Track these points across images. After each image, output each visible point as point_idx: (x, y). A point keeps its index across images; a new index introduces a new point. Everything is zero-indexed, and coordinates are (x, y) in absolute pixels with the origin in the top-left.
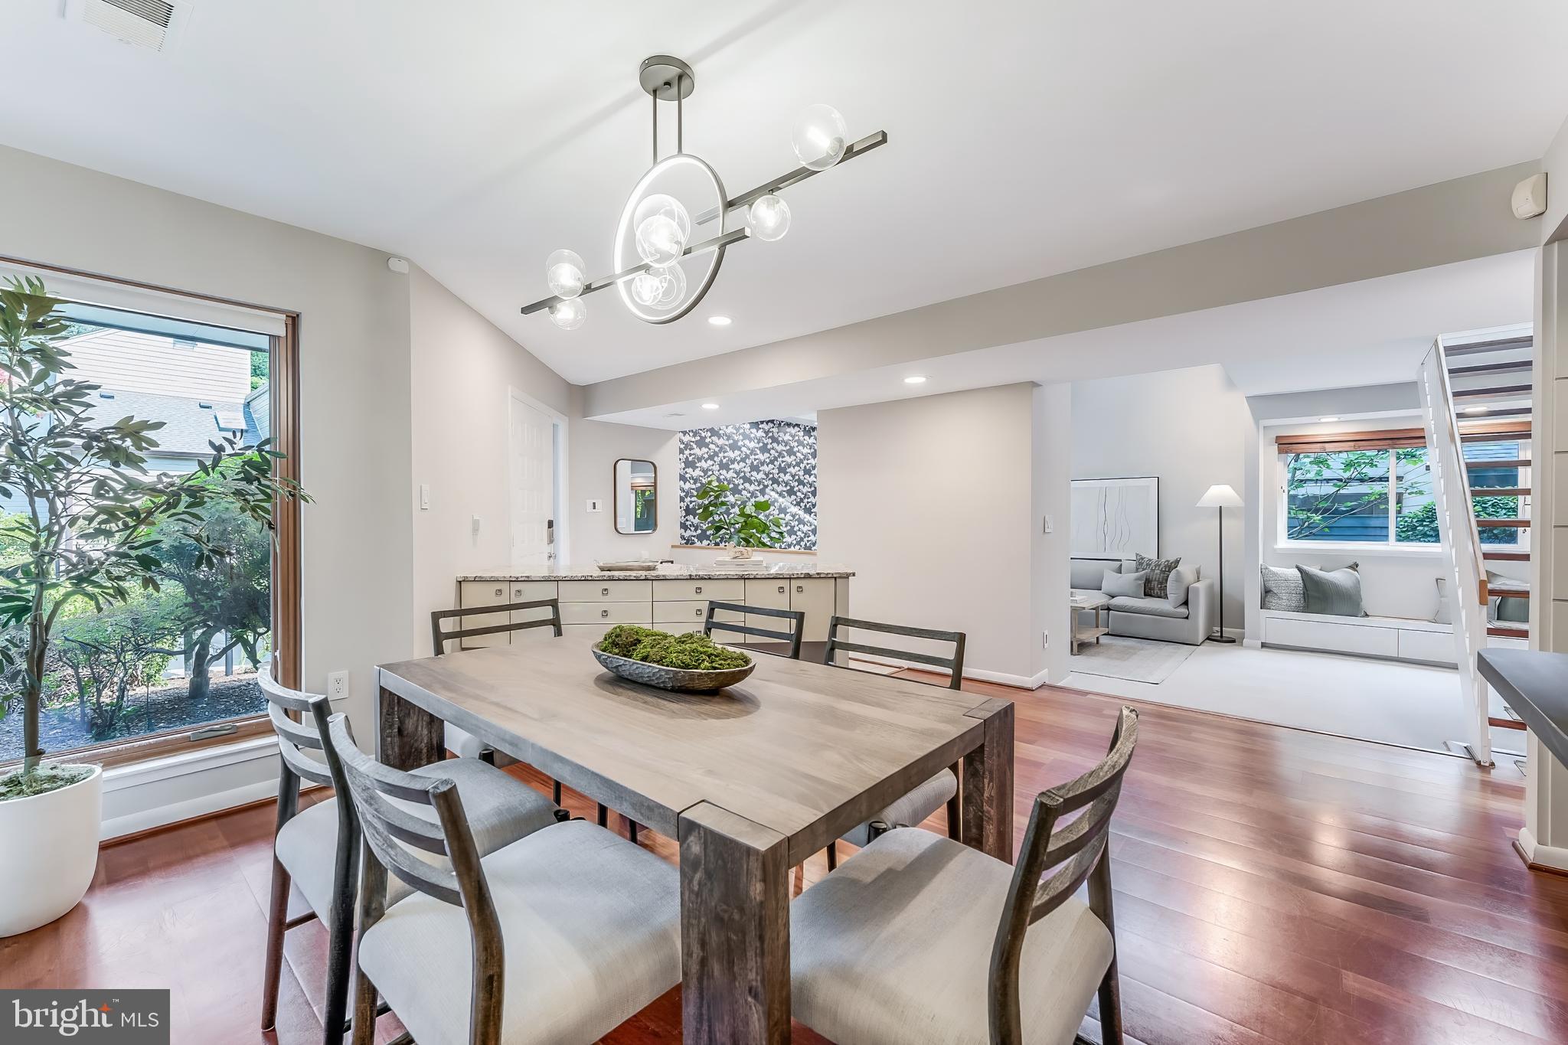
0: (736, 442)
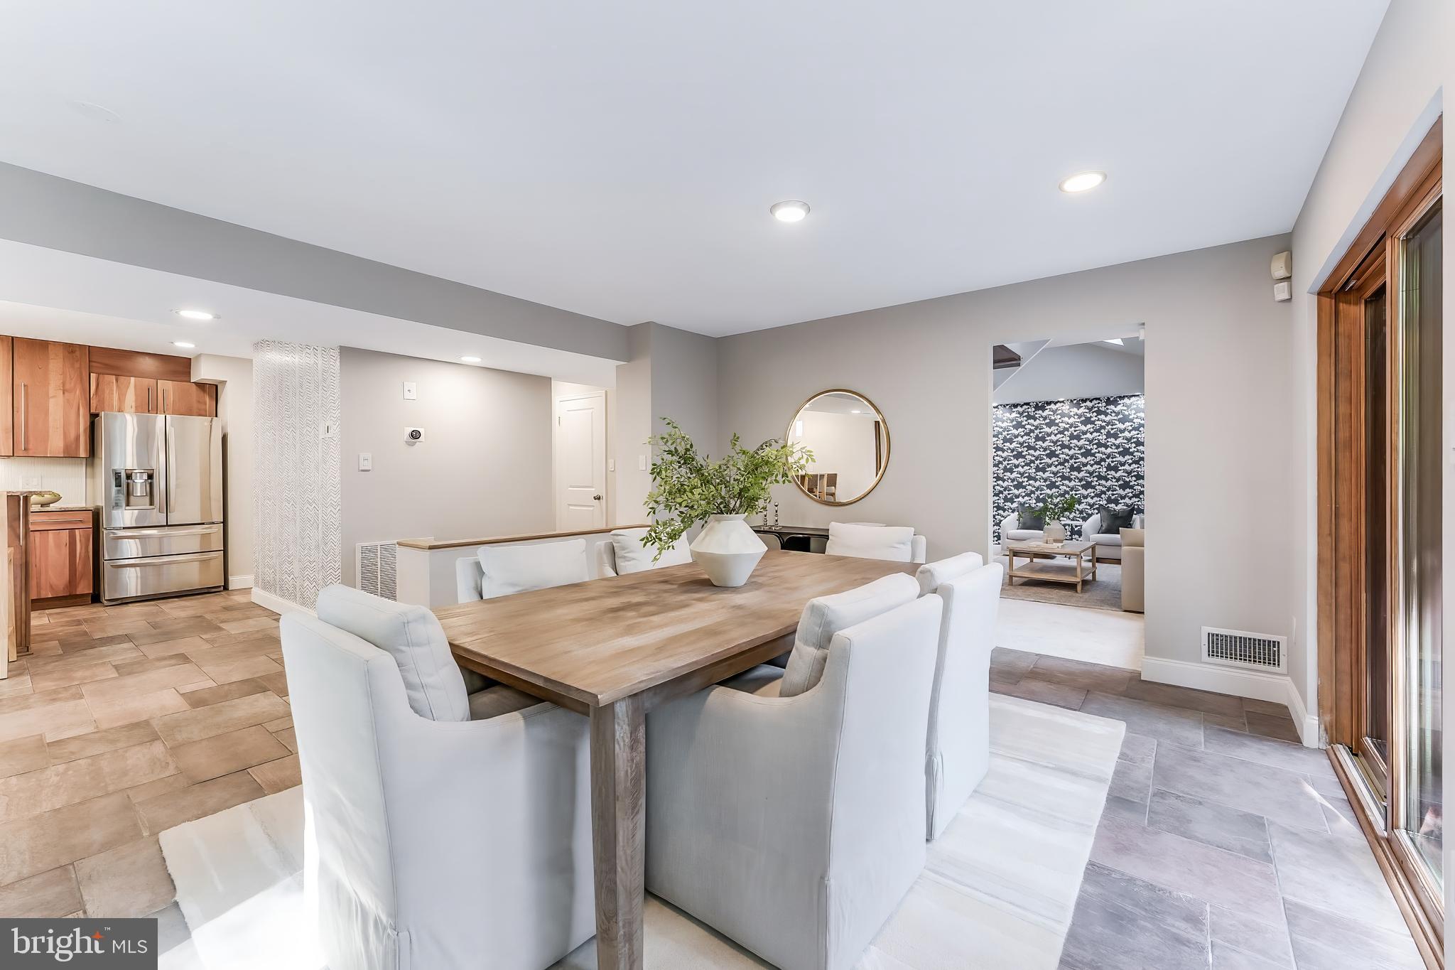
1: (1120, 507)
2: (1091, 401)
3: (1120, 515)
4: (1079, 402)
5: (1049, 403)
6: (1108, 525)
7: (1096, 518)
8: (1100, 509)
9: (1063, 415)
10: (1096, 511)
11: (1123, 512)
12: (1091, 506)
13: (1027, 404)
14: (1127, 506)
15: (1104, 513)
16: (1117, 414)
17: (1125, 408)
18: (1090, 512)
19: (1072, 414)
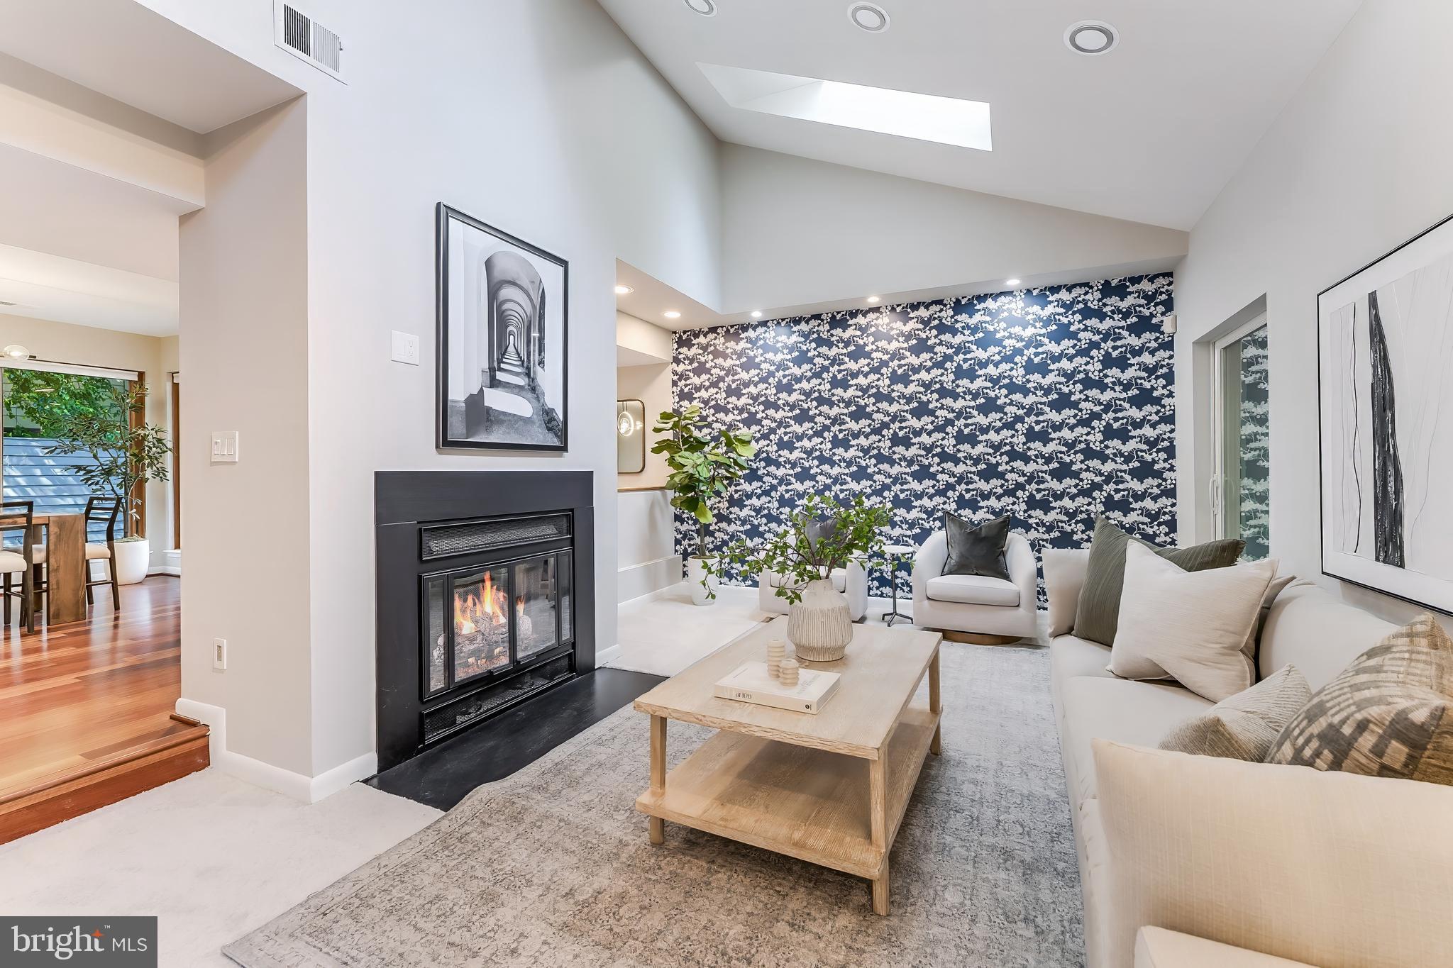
0: (751, 359)
1: (980, 515)
2: (927, 307)
3: (984, 533)
4: (907, 309)
5: (854, 314)
6: (962, 556)
7: (938, 537)
8: (946, 519)
9: (878, 336)
10: (938, 524)
11: (989, 526)
12: (930, 513)
13: (817, 317)
14: (994, 513)
15: (953, 529)
16: (974, 330)
17: (988, 319)
18: (927, 526)
19: (894, 332)
